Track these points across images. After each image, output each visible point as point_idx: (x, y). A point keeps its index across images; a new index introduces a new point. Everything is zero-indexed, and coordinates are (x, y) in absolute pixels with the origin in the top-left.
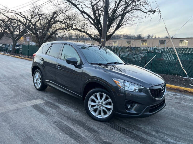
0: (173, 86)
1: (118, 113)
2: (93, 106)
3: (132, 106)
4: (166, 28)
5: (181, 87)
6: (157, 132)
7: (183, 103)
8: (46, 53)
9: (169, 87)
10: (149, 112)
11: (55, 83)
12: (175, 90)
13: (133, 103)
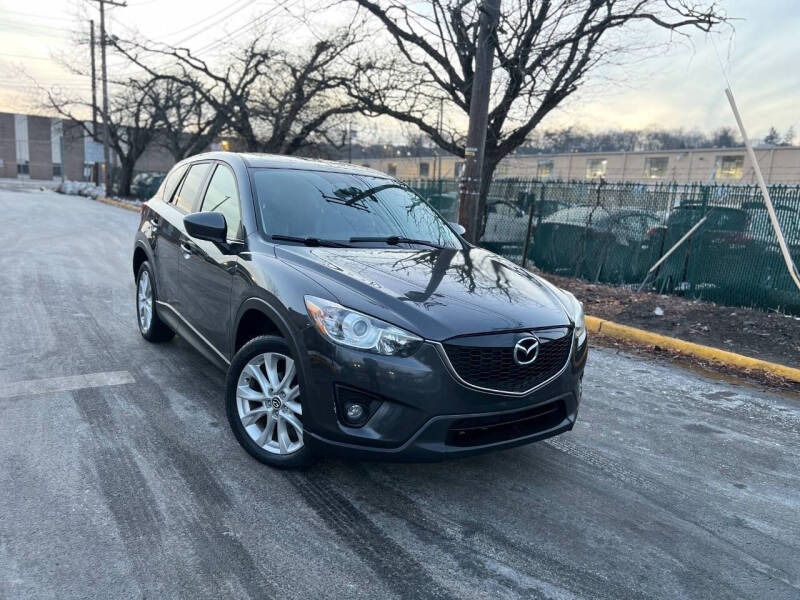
0: (739, 359)
1: (313, 434)
2: (255, 404)
3: (367, 413)
4: (728, 92)
5: (774, 366)
6: (470, 529)
7: (720, 432)
8: (171, 201)
9: (723, 363)
10: (446, 444)
11: (179, 314)
12: (745, 375)
13: (373, 399)
